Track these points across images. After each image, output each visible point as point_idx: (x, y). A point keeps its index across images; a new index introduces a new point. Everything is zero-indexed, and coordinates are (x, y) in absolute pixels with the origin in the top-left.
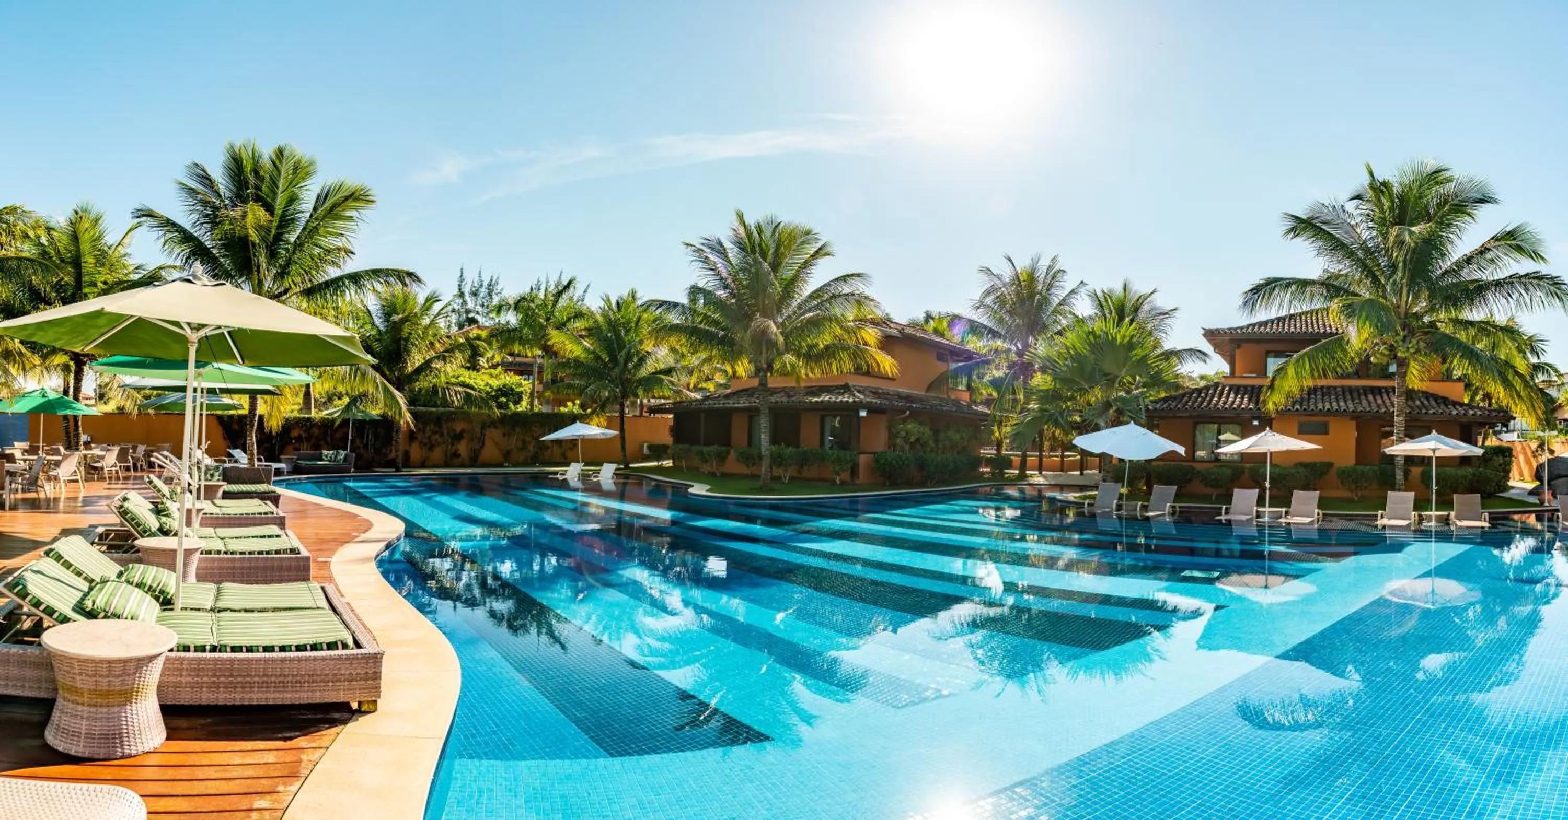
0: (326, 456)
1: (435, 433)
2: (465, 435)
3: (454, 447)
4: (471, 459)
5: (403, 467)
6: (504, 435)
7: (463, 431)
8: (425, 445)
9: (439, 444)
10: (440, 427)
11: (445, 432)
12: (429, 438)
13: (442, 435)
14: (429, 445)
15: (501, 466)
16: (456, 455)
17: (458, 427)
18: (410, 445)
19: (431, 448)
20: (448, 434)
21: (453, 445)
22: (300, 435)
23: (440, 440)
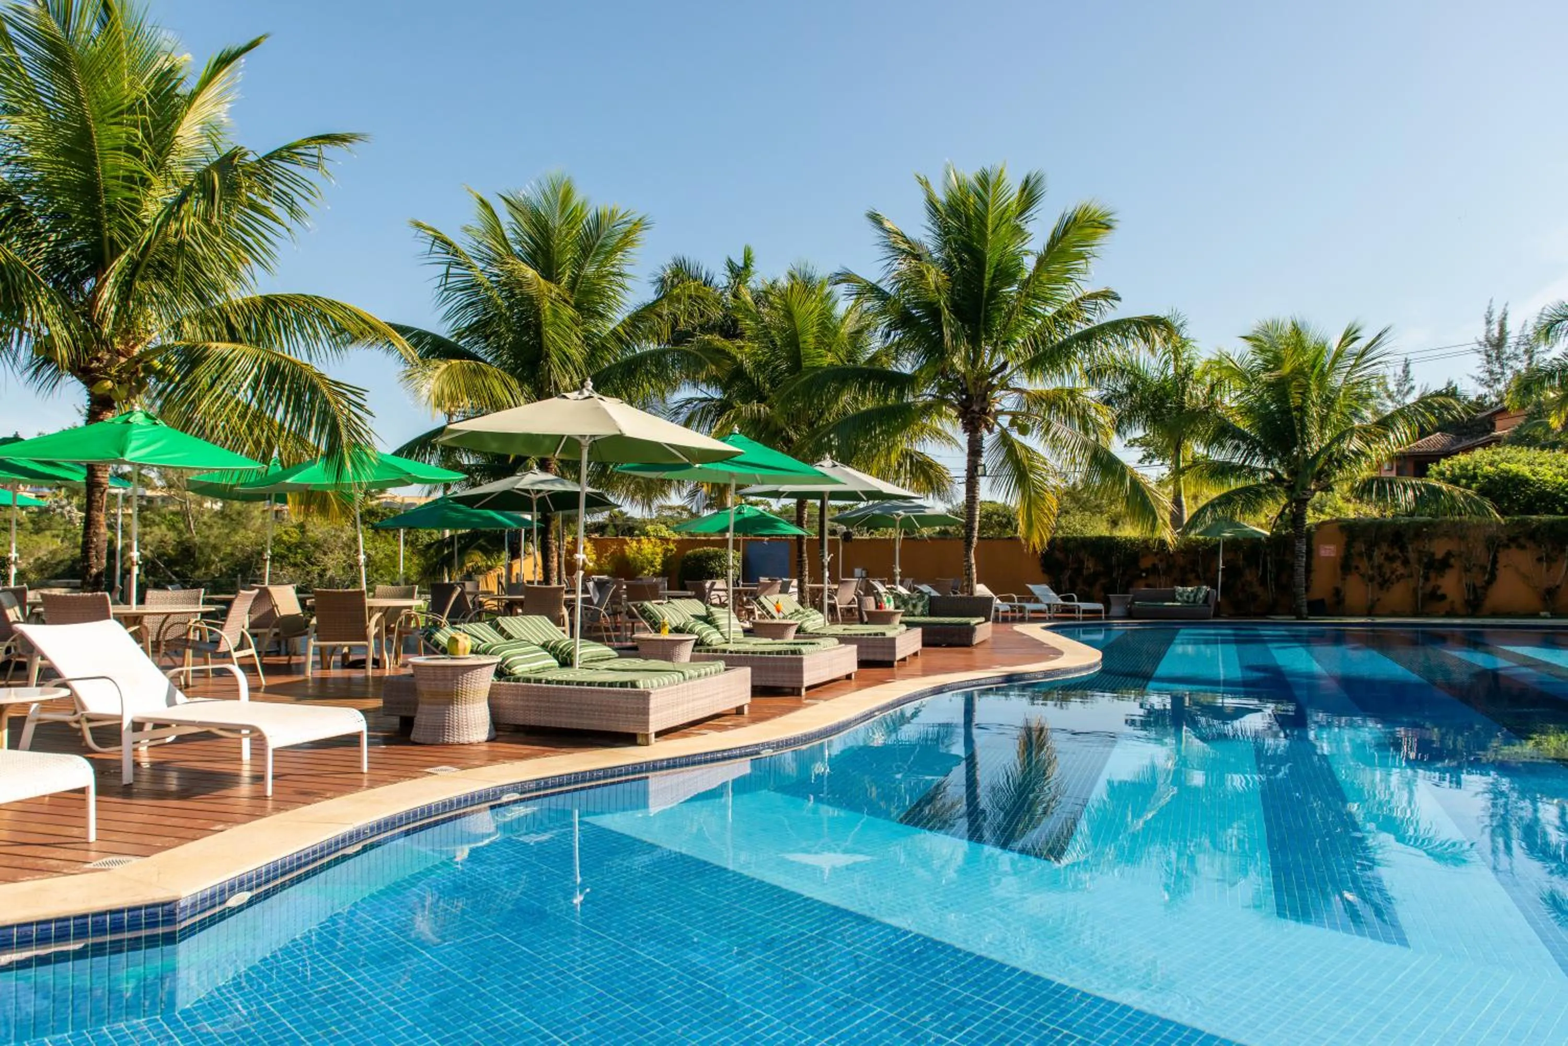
0: (1181, 595)
1: (1390, 559)
2: (1452, 561)
3: (1432, 583)
4: (1467, 602)
5: (1310, 614)
6: (1540, 560)
7: (1449, 554)
8: (1371, 579)
9: (1399, 579)
10: (1403, 549)
11: (1412, 556)
12: (1380, 567)
13: (1406, 562)
14: (1380, 580)
15: (1535, 615)
16: (1435, 596)
17: (1439, 548)
18: (1344, 579)
19: (1384, 583)
20: (1420, 561)
21: (1427, 579)
22: (1154, 565)
23: (1401, 570)
